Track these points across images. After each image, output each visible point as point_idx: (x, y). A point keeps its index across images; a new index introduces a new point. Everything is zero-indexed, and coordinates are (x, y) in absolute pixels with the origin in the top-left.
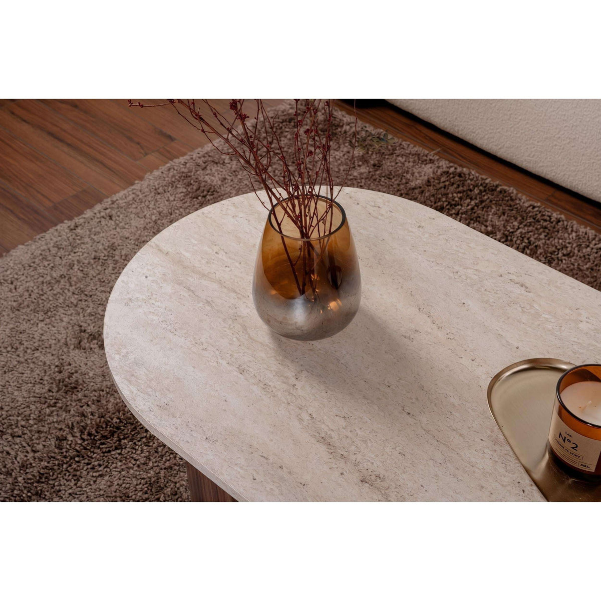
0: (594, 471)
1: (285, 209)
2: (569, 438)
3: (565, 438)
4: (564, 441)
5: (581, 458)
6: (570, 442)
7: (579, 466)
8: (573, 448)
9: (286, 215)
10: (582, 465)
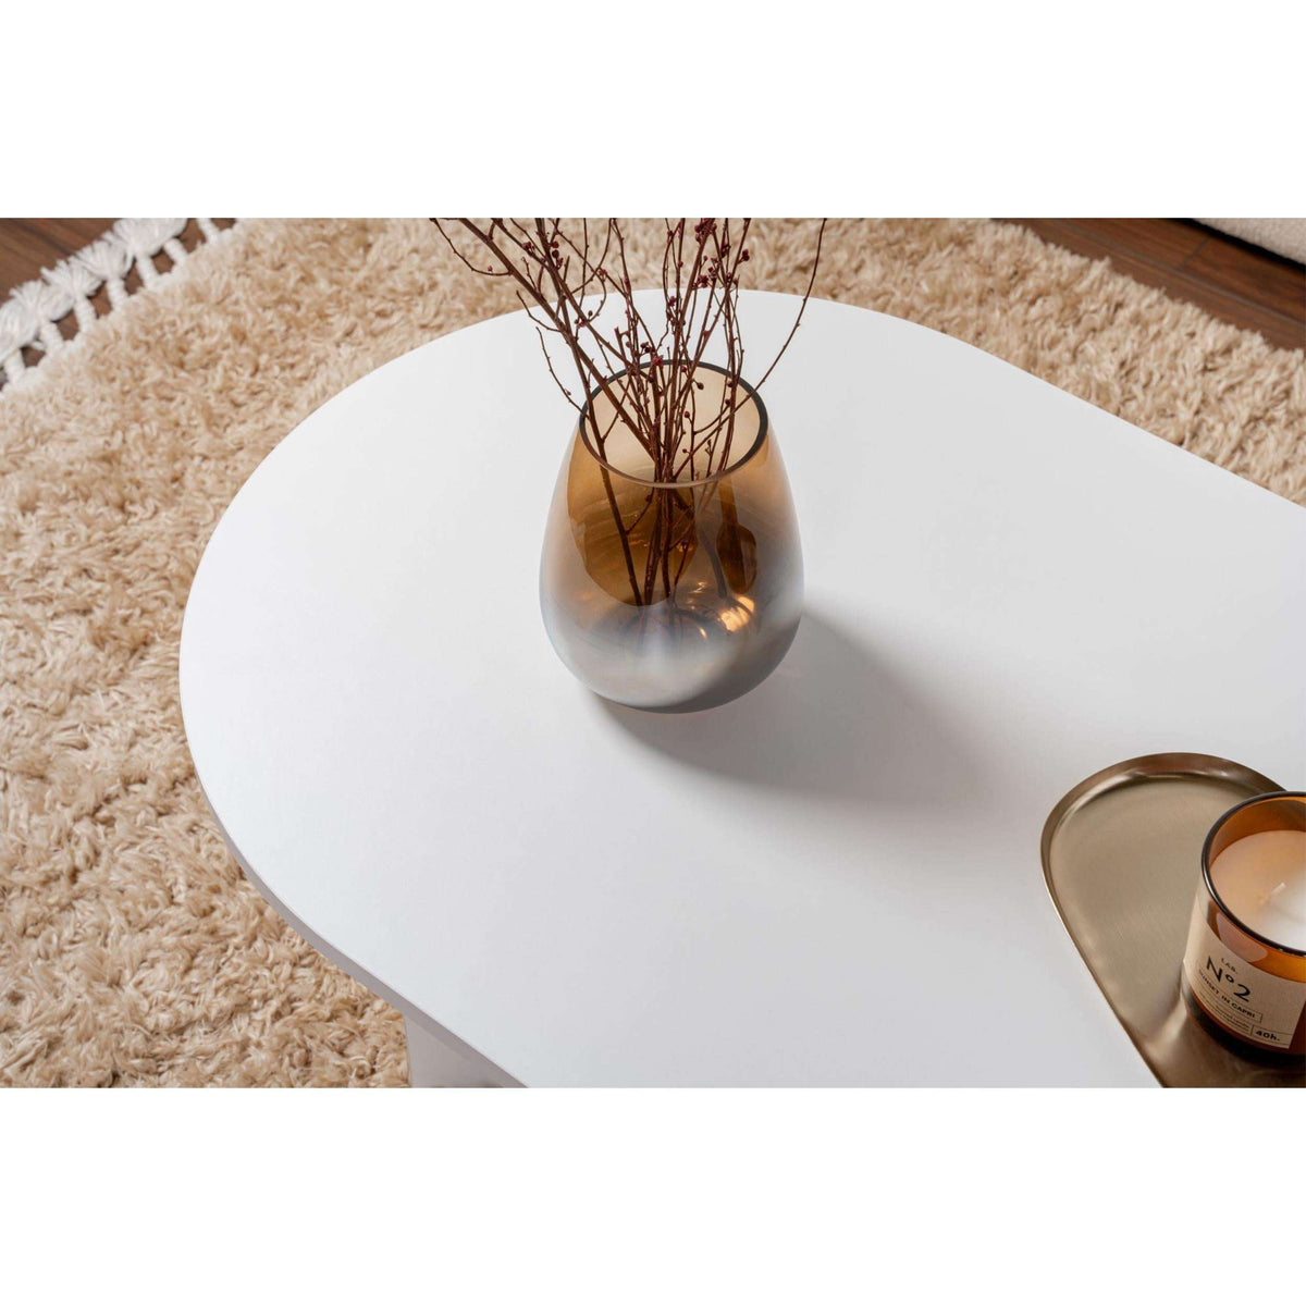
0: (1287, 1047)
1: (618, 406)
2: (1230, 972)
3: (1221, 971)
4: (1219, 977)
5: (1257, 1017)
6: (1232, 981)
7: (1254, 1033)
8: (1239, 995)
9: (620, 418)
10: (1260, 1033)
